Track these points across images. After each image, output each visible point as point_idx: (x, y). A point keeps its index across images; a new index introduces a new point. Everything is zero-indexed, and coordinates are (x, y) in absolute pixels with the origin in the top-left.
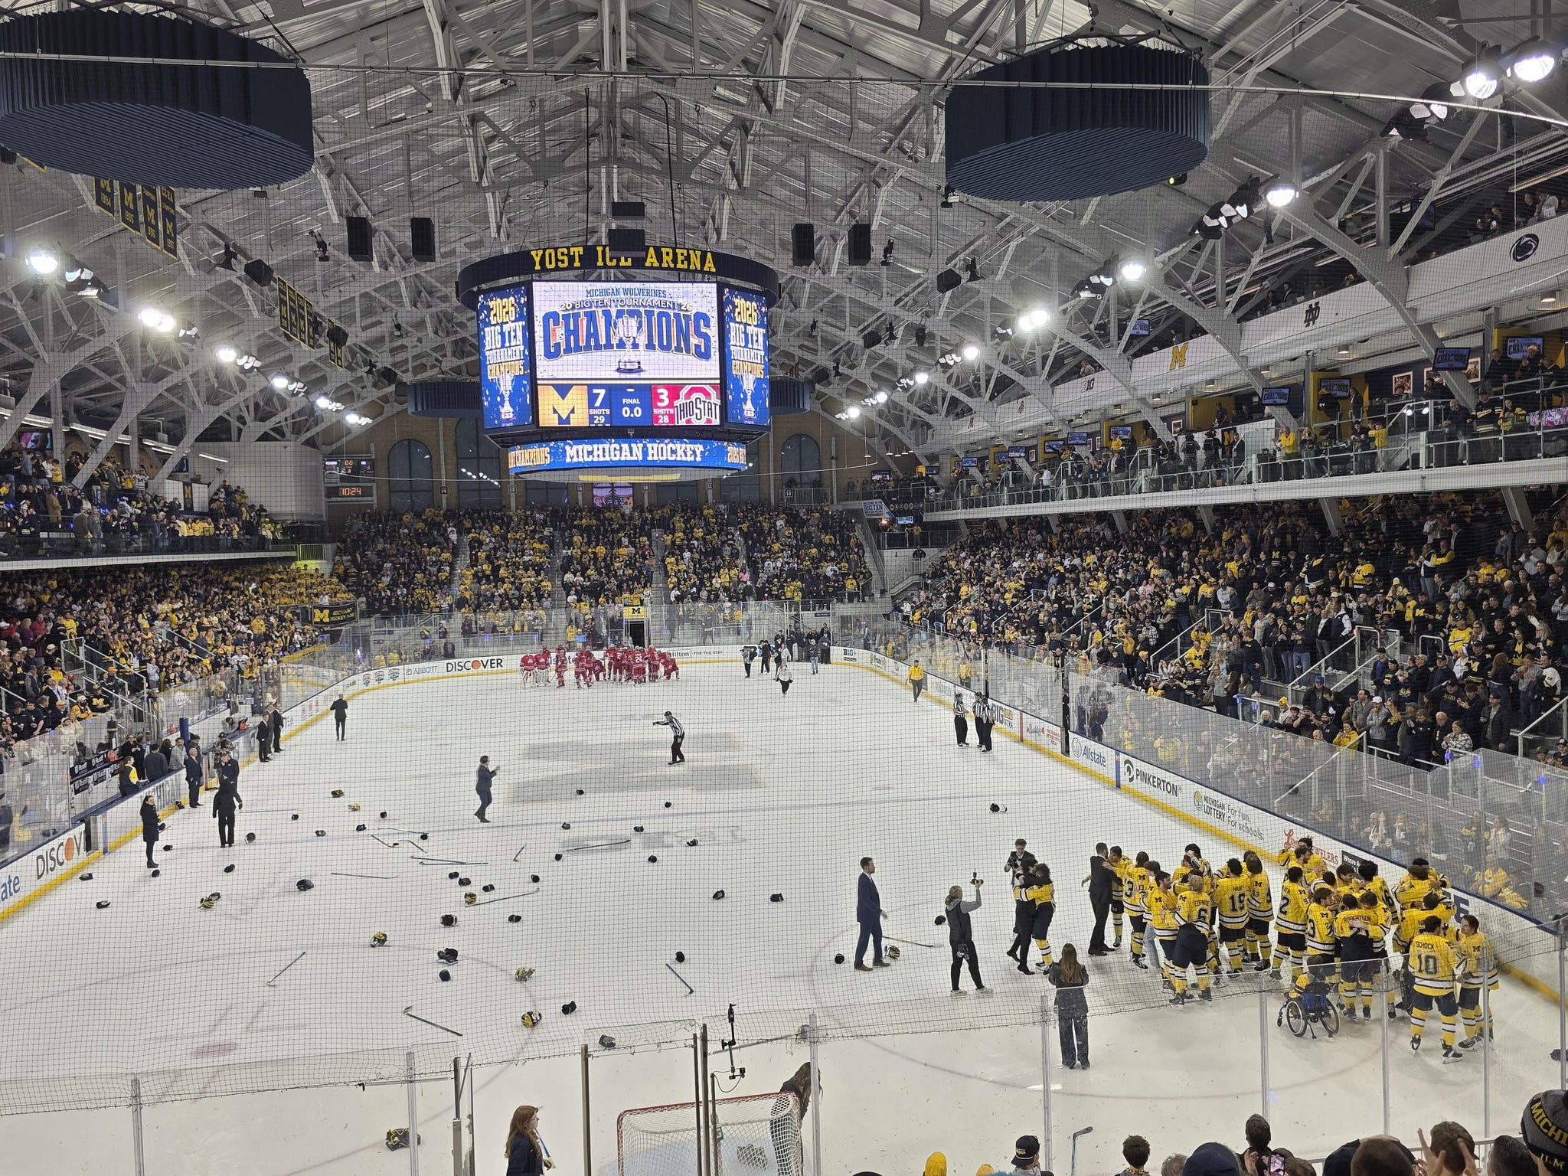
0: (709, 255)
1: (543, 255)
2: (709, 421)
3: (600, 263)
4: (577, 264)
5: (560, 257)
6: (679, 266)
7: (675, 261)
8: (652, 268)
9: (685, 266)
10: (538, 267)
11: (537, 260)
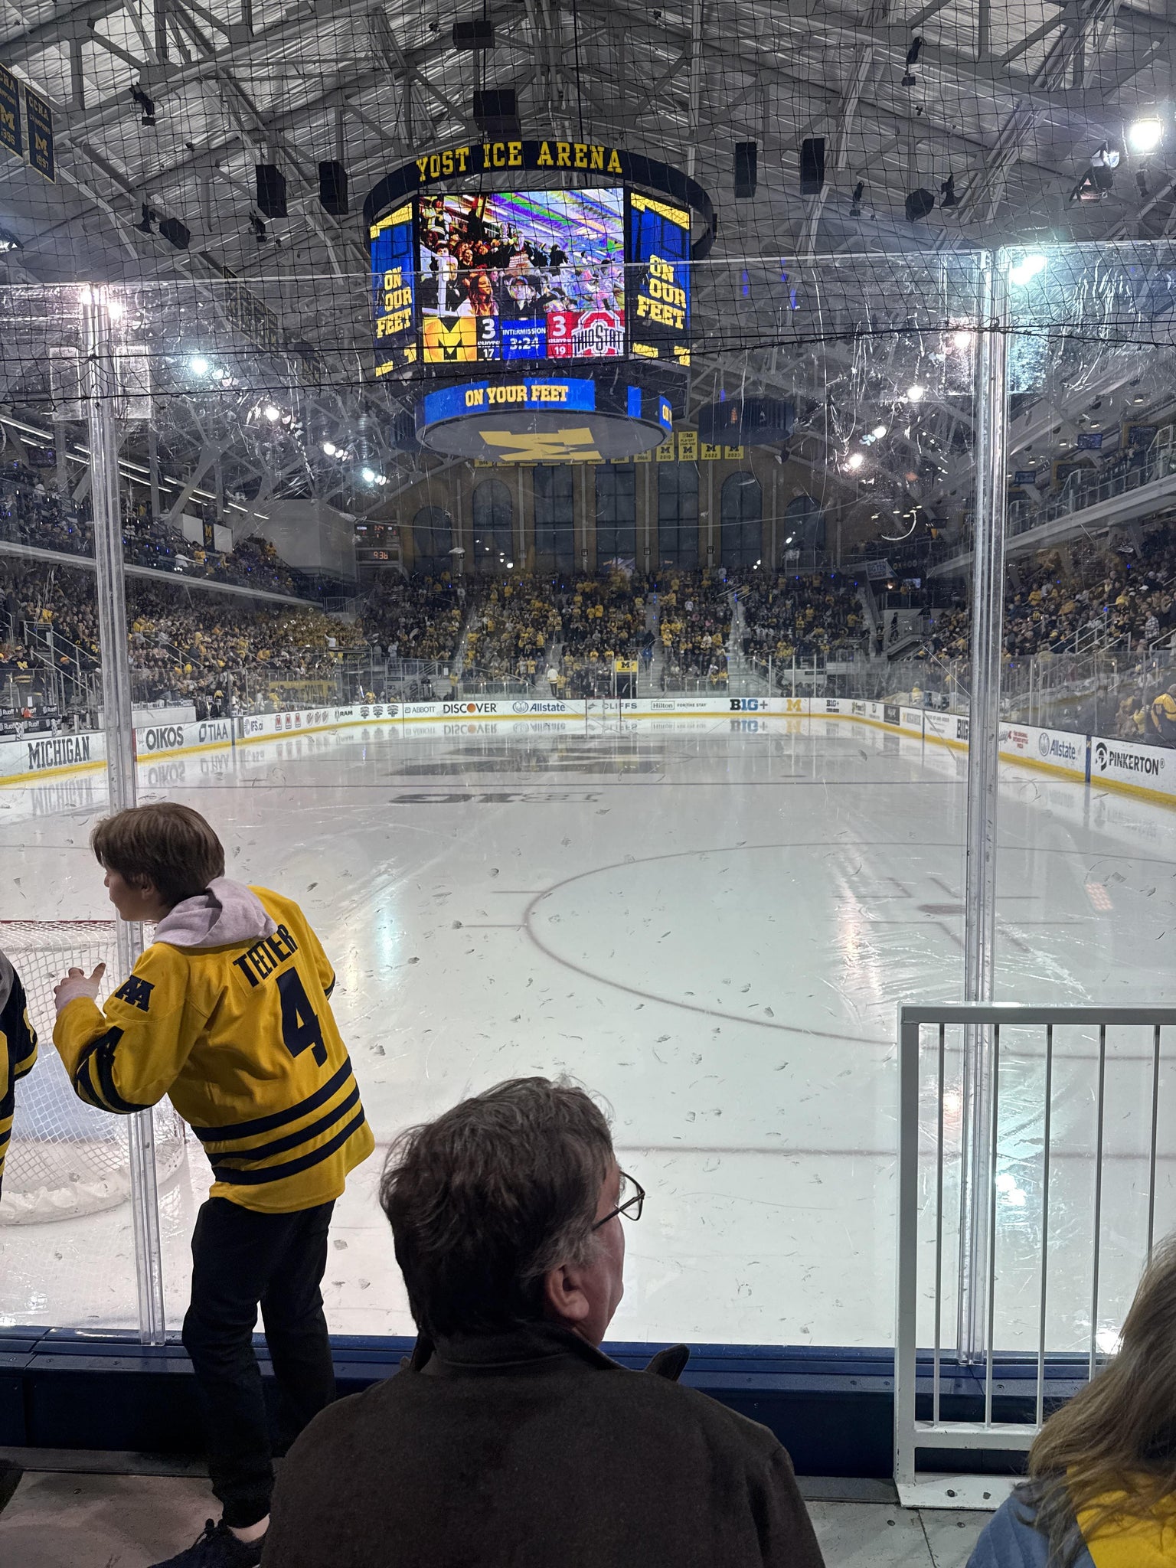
0: (614, 154)
1: (428, 163)
2: (611, 351)
3: (487, 164)
4: (463, 168)
5: (445, 162)
6: (578, 164)
7: (572, 158)
8: (546, 167)
9: (584, 165)
10: (423, 178)
11: (423, 169)
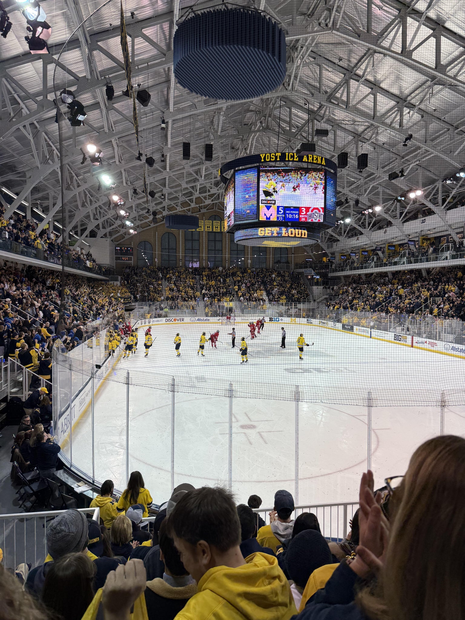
0: (324, 159)
1: (265, 156)
2: (319, 220)
3: (287, 159)
4: (278, 159)
5: (272, 157)
6: (314, 162)
7: (313, 160)
8: (305, 162)
9: (316, 162)
10: (263, 160)
11: (263, 158)
